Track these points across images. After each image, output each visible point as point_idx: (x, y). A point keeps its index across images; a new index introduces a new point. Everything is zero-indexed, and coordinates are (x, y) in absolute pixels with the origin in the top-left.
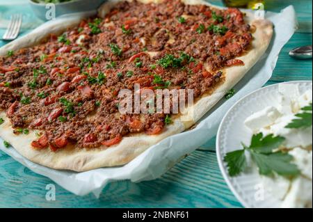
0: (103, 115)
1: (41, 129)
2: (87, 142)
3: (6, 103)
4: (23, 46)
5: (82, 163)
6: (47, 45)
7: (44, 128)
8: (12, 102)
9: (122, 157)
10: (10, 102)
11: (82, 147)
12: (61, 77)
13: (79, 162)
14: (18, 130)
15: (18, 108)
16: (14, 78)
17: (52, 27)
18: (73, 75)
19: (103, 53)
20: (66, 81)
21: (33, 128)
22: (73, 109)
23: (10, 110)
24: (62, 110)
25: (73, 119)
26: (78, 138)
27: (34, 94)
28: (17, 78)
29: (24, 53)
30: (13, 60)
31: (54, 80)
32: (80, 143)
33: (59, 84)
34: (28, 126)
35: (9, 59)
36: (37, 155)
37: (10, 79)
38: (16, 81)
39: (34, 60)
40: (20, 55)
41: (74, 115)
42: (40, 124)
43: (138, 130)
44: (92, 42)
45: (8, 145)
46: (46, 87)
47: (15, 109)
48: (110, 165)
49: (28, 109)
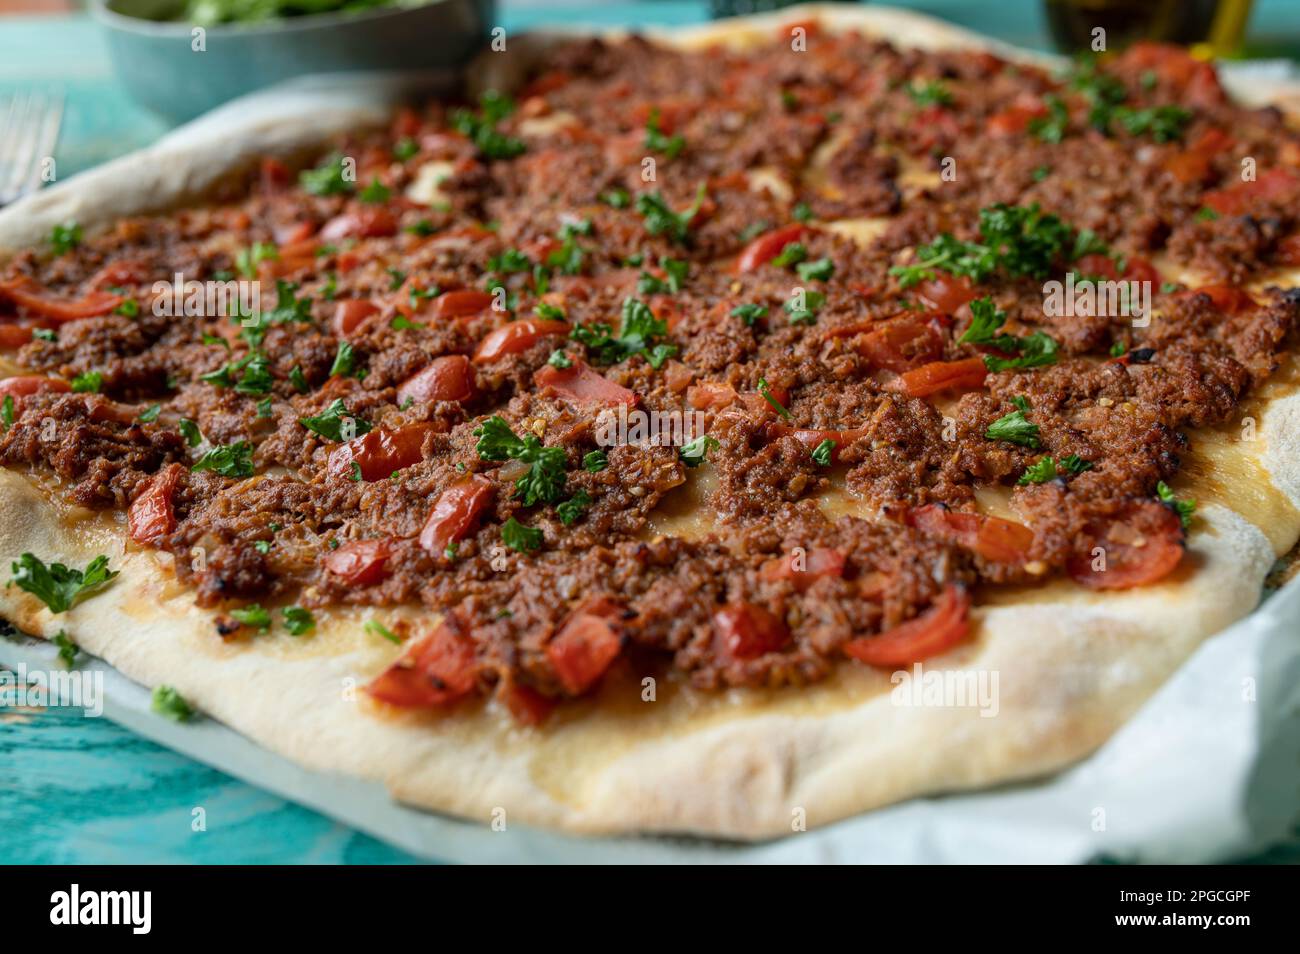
0: (757, 511)
1: (390, 604)
2: (743, 652)
3: (111, 472)
4: (129, 206)
5: (773, 778)
6: (252, 208)
7: (413, 597)
8: (150, 466)
9: (1044, 718)
10: (136, 466)
11: (722, 686)
12: (413, 334)
13: (752, 772)
14: (243, 615)
15: (193, 499)
16: (122, 348)
17: (266, 129)
18: (473, 325)
19: (593, 232)
20: (445, 352)
21: (338, 598)
22: (560, 483)
23: (146, 513)
24: (491, 497)
25: (578, 536)
26: (674, 637)
27: (271, 424)
28: (136, 350)
29: (141, 240)
30: (88, 269)
31: (375, 350)
32: (696, 666)
33: (416, 368)
34: (294, 590)
35: (63, 265)
36: (428, 757)
37: (100, 357)
38: (135, 363)
39: (206, 273)
40: (120, 246)
41: (581, 519)
42: (376, 575)
43: (1034, 568)
44: (499, 193)
45: (187, 712)
46: (334, 386)
47: (178, 503)
48: (977, 777)
49: (266, 498)
